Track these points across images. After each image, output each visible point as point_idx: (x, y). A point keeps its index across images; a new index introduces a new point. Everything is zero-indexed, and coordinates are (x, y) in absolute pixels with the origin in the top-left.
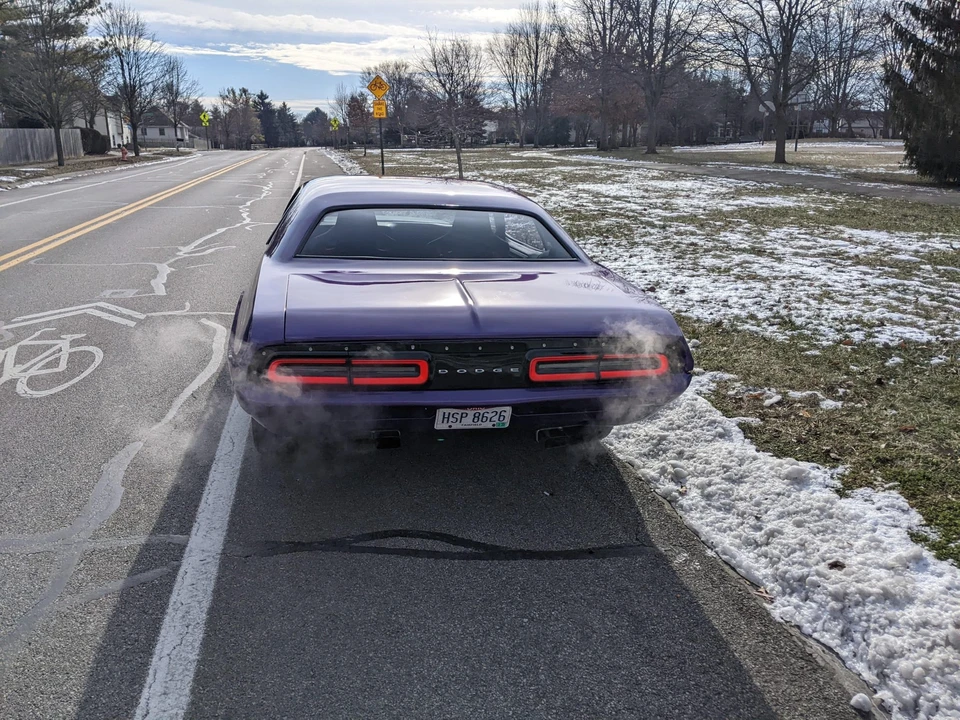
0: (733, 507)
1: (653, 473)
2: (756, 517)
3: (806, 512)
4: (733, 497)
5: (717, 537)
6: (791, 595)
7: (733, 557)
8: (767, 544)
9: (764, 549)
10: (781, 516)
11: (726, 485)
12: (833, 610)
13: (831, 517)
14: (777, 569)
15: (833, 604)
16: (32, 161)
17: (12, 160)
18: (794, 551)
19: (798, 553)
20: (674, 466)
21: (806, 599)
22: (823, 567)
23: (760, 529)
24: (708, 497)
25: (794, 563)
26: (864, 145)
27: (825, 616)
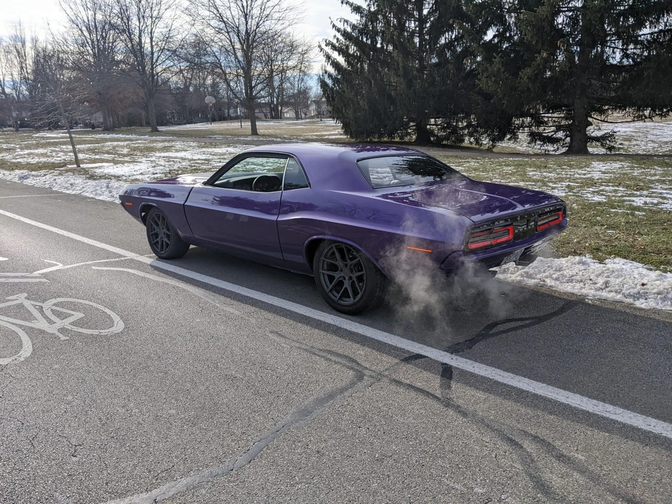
0: (572, 280)
1: (519, 278)
2: (590, 280)
3: (603, 272)
4: (568, 276)
5: (584, 291)
6: (638, 299)
7: (600, 295)
8: (607, 287)
9: (607, 289)
10: (598, 276)
11: (558, 273)
12: (661, 299)
13: (613, 271)
14: (623, 294)
15: (659, 296)
18: (623, 285)
19: (625, 286)
20: (527, 273)
21: (646, 299)
22: (639, 287)
23: (596, 284)
24: (557, 279)
25: (629, 289)
26: (272, 123)
27: (660, 302)
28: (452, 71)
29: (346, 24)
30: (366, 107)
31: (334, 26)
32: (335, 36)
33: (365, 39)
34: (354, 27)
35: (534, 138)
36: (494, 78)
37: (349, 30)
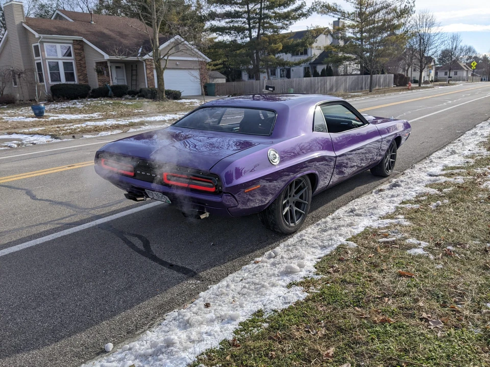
16: (364, 90)
17: (354, 90)
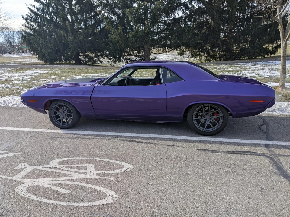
28: (90, 32)
29: (34, 7)
30: (53, 48)
31: (29, 8)
32: (29, 13)
33: (44, 15)
34: (38, 9)
35: (127, 61)
36: (118, 35)
37: (36, 10)
